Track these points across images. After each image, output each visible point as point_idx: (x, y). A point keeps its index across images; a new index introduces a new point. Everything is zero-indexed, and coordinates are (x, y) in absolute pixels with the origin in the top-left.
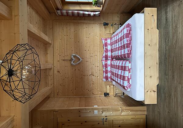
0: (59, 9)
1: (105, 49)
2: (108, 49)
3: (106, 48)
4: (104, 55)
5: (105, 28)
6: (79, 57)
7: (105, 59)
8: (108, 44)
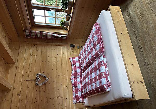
0: (28, 30)
1: (73, 67)
2: (77, 66)
3: (75, 65)
4: (73, 72)
5: (72, 50)
6: (45, 76)
7: (74, 77)
8: (76, 62)
